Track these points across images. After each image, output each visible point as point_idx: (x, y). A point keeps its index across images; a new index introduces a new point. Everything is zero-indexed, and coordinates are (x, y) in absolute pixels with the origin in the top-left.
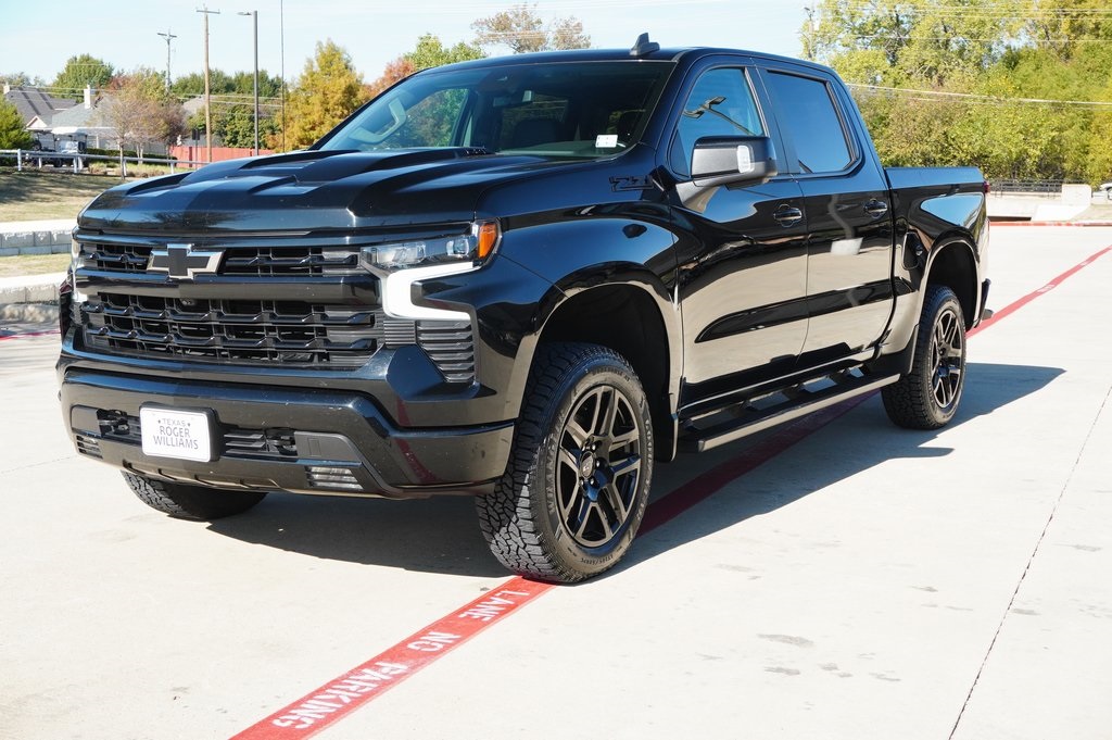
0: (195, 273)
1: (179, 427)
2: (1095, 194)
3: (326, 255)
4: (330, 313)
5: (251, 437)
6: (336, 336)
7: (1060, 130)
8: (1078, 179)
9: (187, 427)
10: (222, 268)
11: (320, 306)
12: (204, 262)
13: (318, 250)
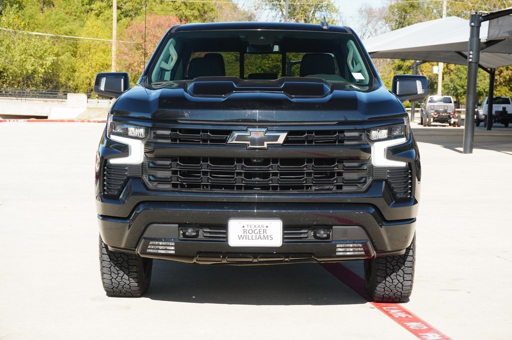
0: (267, 144)
1: (259, 228)
2: (89, 100)
3: (347, 134)
4: (347, 164)
5: (301, 231)
6: (347, 176)
7: (57, 55)
8: (76, 90)
9: (265, 228)
10: (286, 141)
11: (341, 160)
12: (277, 138)
13: (342, 132)
